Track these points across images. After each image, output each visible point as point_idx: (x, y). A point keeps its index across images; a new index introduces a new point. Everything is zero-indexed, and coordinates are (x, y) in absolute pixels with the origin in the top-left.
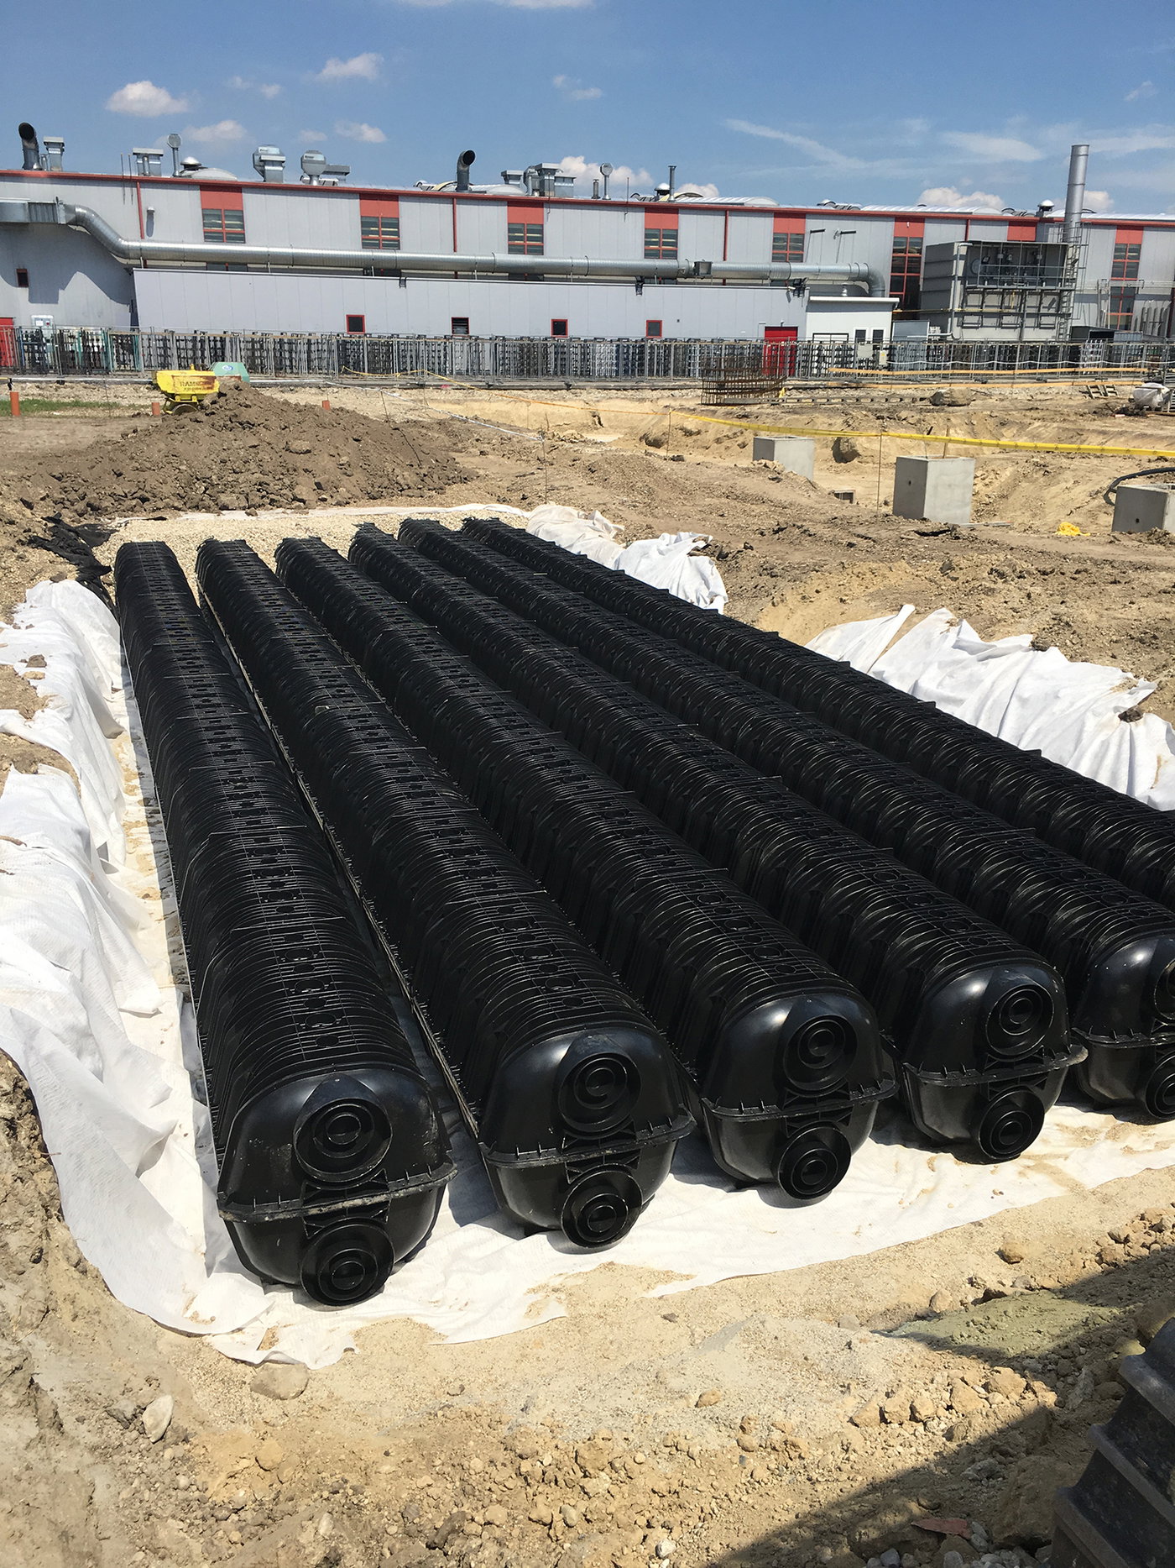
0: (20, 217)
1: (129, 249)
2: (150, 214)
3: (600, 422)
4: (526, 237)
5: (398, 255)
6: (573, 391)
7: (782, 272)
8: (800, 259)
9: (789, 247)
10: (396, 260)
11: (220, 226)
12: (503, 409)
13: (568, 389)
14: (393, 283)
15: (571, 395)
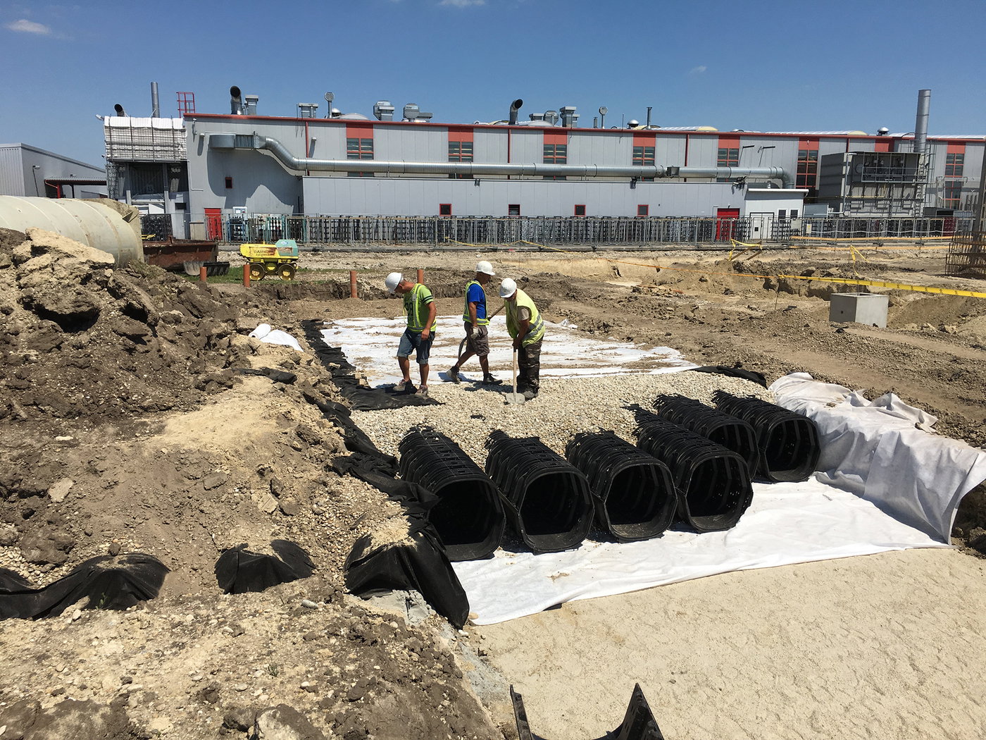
0: (230, 144)
1: (299, 164)
2: (313, 142)
3: (618, 273)
4: (555, 152)
5: (473, 165)
6: (598, 252)
7: (726, 173)
8: (737, 165)
9: (729, 157)
10: (471, 168)
11: (358, 149)
12: (552, 265)
13: (594, 251)
14: (470, 184)
15: (596, 256)
